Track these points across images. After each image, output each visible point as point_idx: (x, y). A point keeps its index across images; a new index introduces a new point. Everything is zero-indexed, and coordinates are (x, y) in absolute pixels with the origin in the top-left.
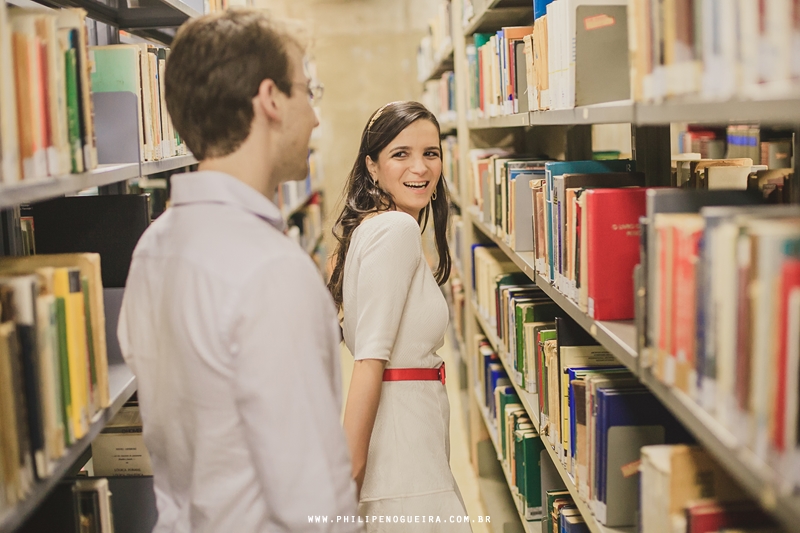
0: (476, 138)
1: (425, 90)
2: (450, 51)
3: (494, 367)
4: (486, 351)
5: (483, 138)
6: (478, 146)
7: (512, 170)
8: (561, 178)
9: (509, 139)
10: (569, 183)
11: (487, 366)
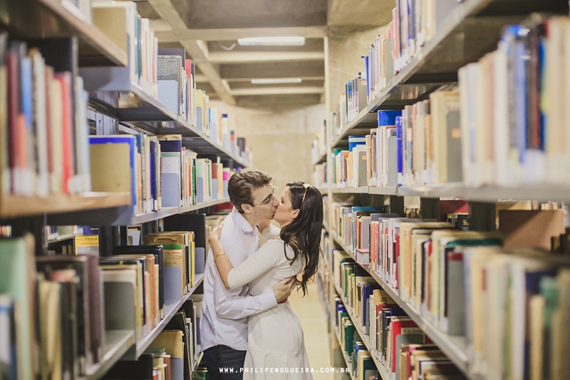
0: (336, 197)
1: (314, 170)
2: (324, 154)
3: (340, 306)
4: (338, 299)
5: (339, 197)
6: (336, 201)
7: (345, 211)
8: (355, 212)
9: (352, 198)
10: (358, 214)
11: (337, 306)
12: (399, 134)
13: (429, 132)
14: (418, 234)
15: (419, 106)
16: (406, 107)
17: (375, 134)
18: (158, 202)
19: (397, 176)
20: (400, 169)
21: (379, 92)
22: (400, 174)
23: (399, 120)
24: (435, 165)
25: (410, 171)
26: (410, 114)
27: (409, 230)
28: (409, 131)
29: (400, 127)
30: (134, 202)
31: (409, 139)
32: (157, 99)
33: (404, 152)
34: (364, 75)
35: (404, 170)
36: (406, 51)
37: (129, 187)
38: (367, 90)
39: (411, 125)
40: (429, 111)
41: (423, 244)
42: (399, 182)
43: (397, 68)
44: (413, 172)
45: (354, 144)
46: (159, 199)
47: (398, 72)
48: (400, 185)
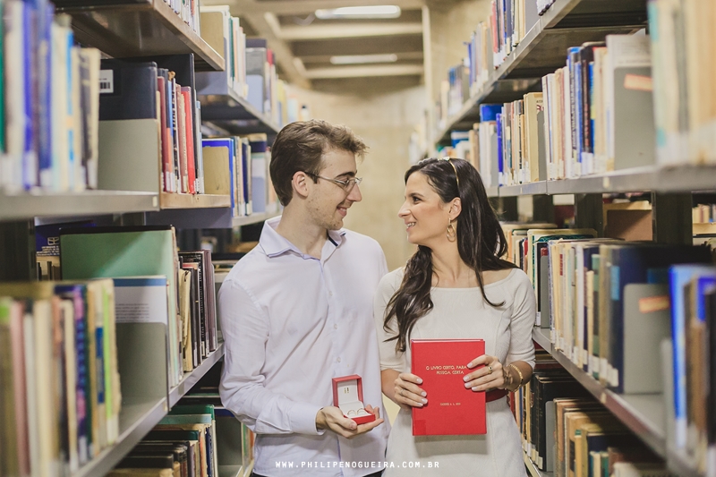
12: (499, 131)
13: (522, 131)
14: (518, 235)
15: (516, 104)
16: (505, 104)
17: (478, 130)
18: (249, 206)
19: (498, 176)
20: (501, 169)
21: (482, 84)
22: (501, 173)
23: (499, 117)
24: (527, 164)
25: (509, 170)
26: (508, 112)
27: (509, 231)
28: (508, 129)
29: (500, 124)
30: (233, 205)
31: (508, 138)
32: (246, 98)
33: (504, 151)
34: (467, 63)
35: (504, 170)
36: (503, 47)
37: (229, 190)
38: (471, 80)
39: (509, 124)
40: (522, 111)
41: (521, 243)
42: (500, 182)
43: (496, 63)
44: (512, 172)
45: (458, 141)
46: (250, 202)
47: (497, 68)
48: (501, 185)
